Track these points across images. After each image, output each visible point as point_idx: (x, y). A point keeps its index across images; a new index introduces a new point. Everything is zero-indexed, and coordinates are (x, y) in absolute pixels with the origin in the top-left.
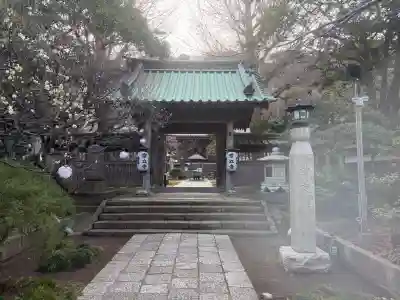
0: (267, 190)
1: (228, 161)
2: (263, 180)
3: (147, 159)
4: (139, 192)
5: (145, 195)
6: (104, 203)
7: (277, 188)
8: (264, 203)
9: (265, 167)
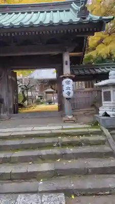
0: (106, 115)
9: (103, 91)
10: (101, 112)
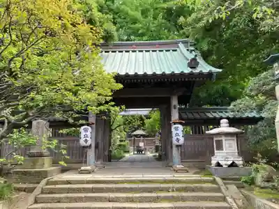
0: (218, 165)
1: (174, 135)
2: (213, 154)
3: (89, 133)
4: (82, 168)
5: (89, 172)
6: (44, 181)
7: (230, 163)
8: (218, 180)
9: (215, 139)
10: (214, 162)
